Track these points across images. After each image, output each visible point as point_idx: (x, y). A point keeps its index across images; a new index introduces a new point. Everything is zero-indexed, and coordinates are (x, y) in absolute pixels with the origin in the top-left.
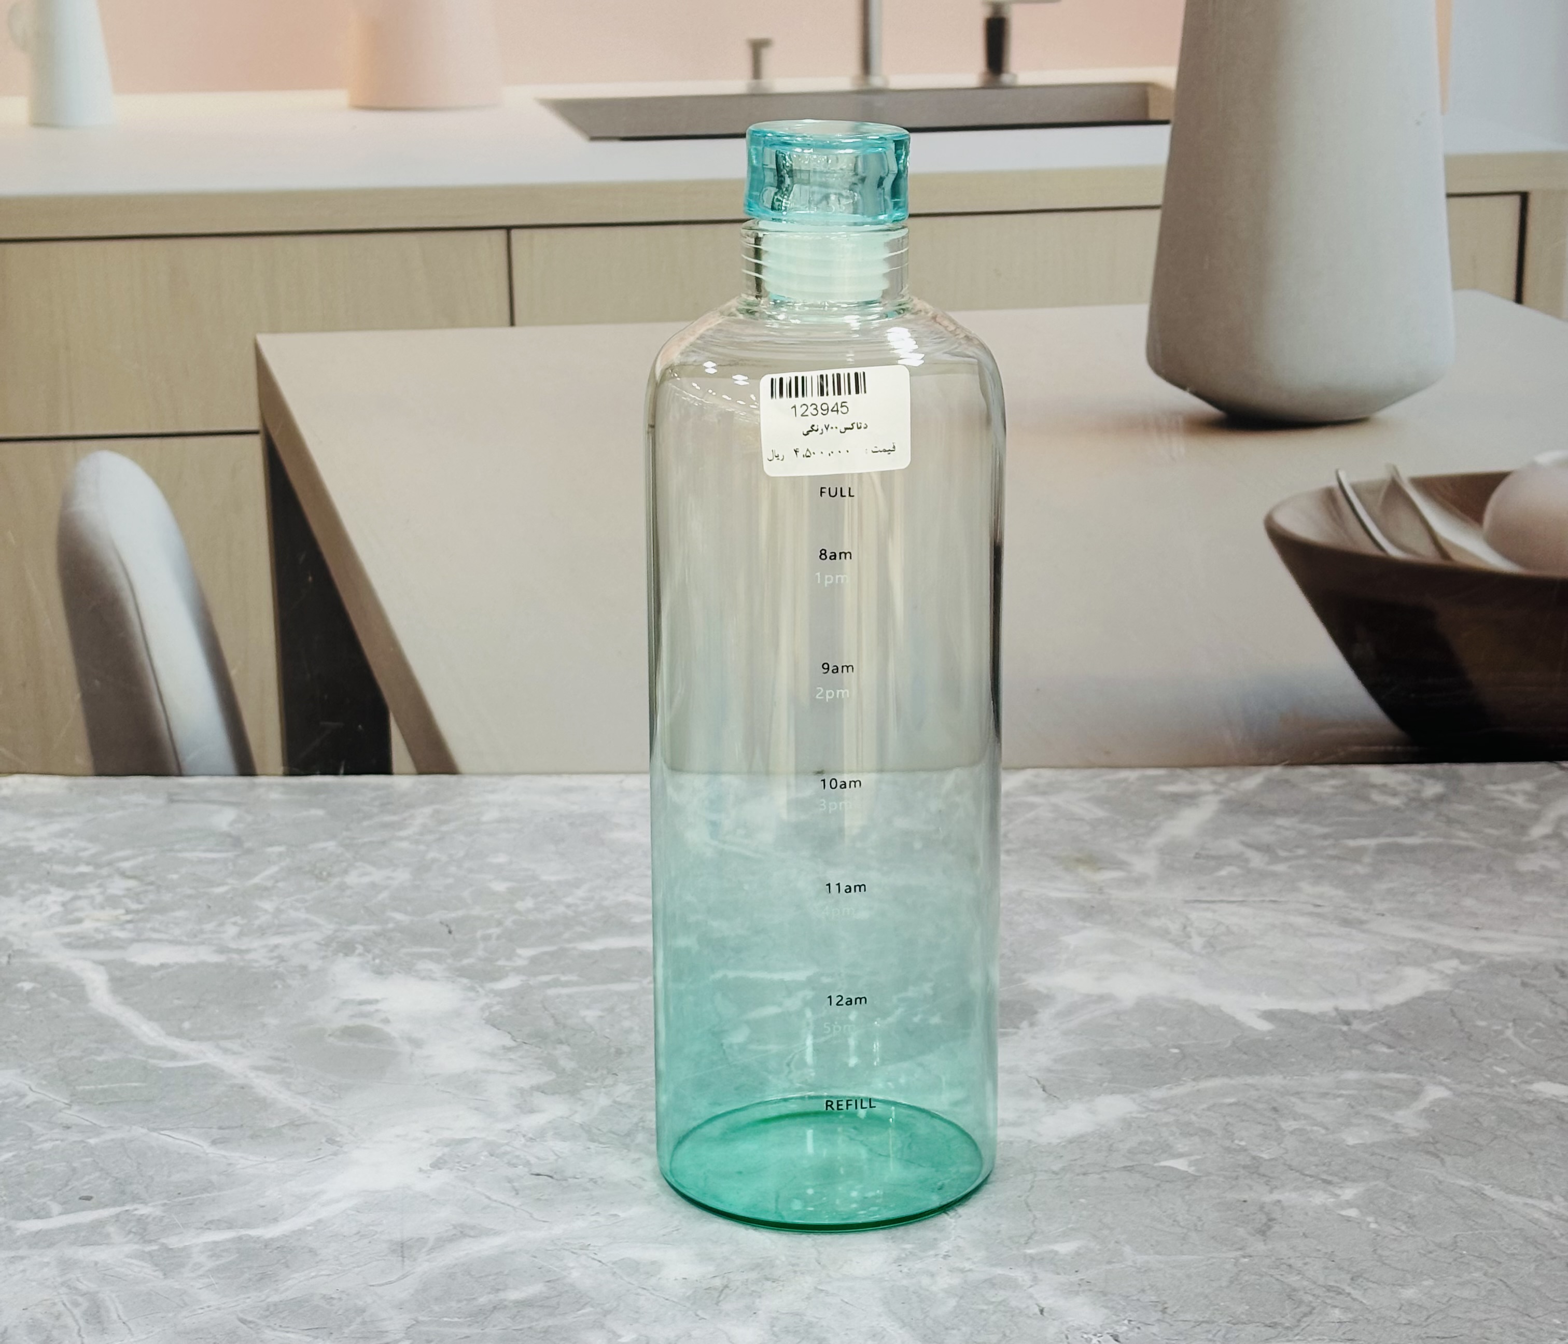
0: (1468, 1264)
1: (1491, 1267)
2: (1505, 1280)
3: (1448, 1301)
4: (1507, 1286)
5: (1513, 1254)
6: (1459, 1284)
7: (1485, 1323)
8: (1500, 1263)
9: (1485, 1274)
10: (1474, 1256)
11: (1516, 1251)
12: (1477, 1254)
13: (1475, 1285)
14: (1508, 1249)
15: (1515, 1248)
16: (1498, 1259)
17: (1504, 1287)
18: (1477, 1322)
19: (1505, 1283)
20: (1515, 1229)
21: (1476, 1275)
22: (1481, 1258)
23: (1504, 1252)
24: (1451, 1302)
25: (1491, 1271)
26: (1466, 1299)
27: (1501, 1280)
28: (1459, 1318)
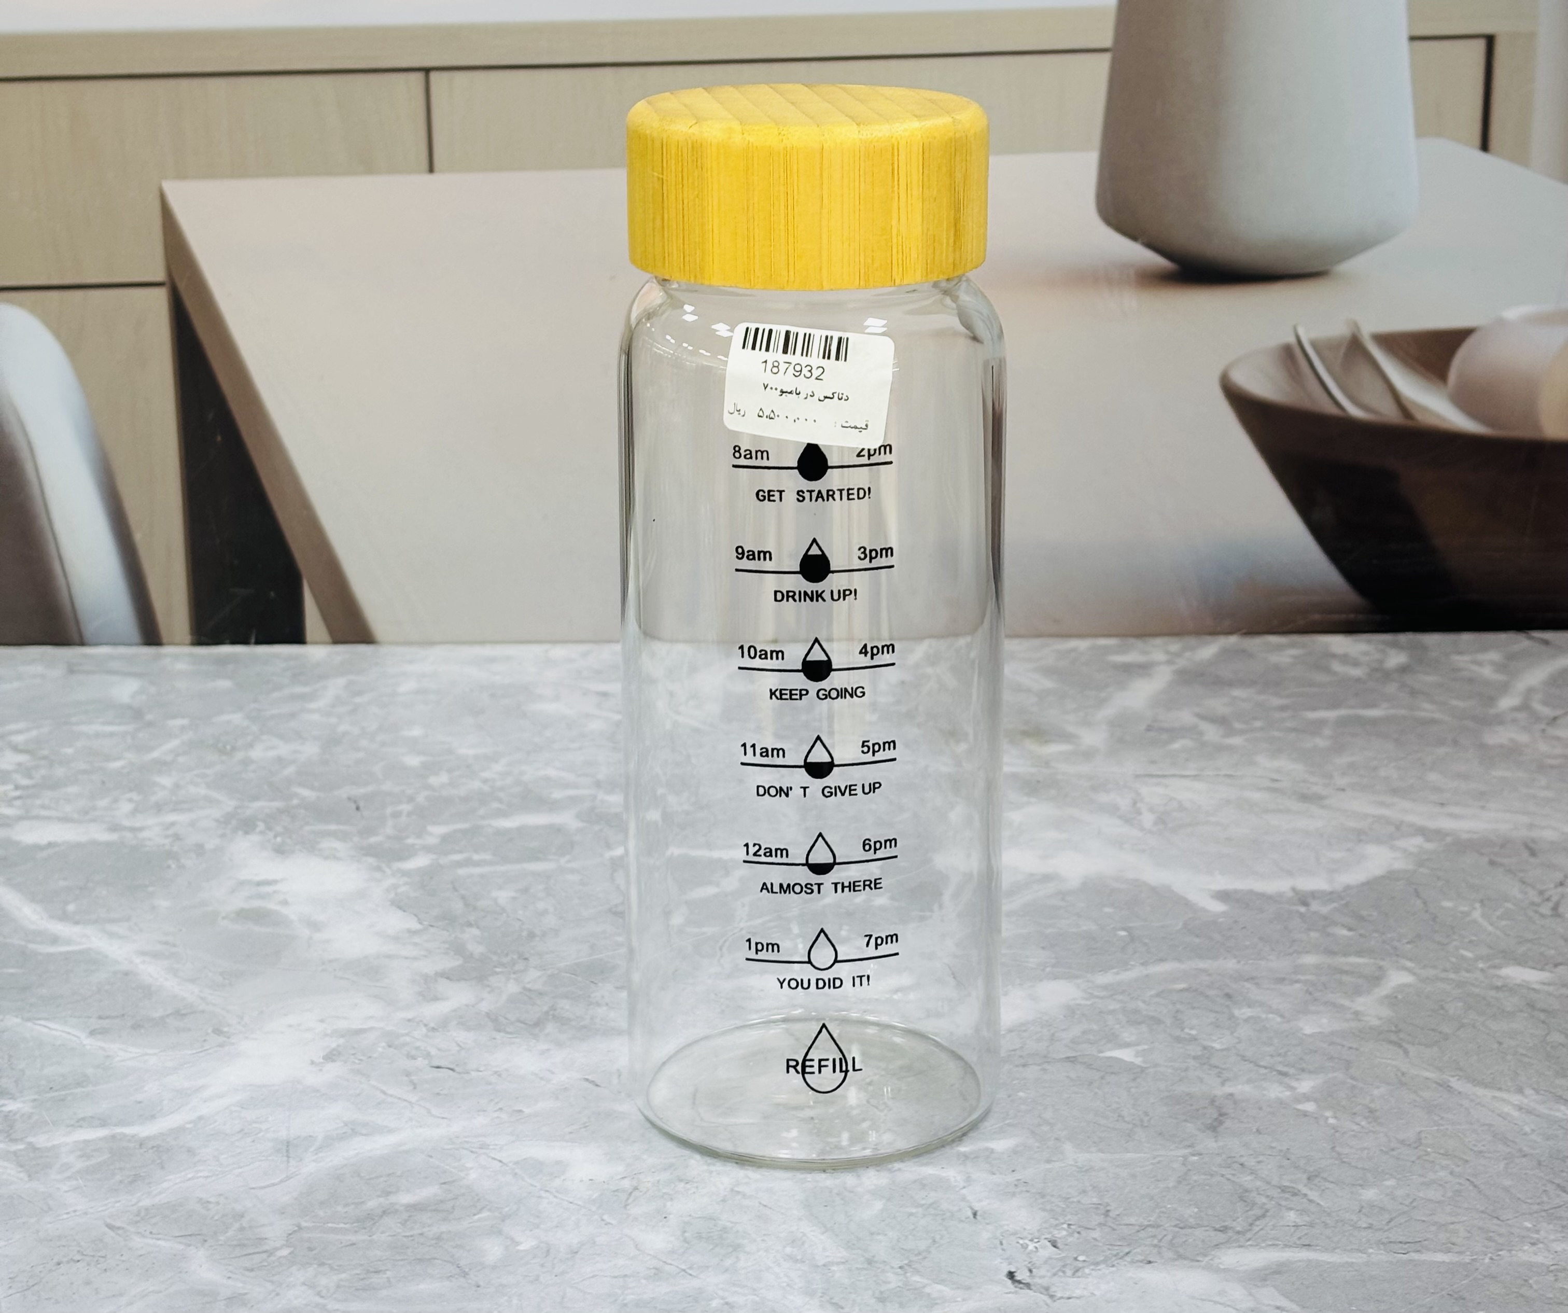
0: (1433, 1162)
1: (1458, 1166)
2: (1472, 1179)
3: (1412, 1203)
4: (1475, 1186)
5: (1481, 1152)
6: (1423, 1184)
7: (1452, 1226)
8: (1467, 1161)
9: (1451, 1173)
10: (1440, 1154)
11: (1483, 1148)
12: (1442, 1151)
13: (1441, 1185)
14: (1475, 1145)
15: (1484, 1146)
16: (1465, 1157)
17: (1471, 1188)
18: (1443, 1225)
19: (1472, 1182)
20: (1484, 1125)
21: (1442, 1174)
22: (1447, 1156)
23: (1472, 1150)
24: (1415, 1204)
25: (1457, 1170)
26: (1430, 1200)
27: (1468, 1180)
28: (1424, 1221)
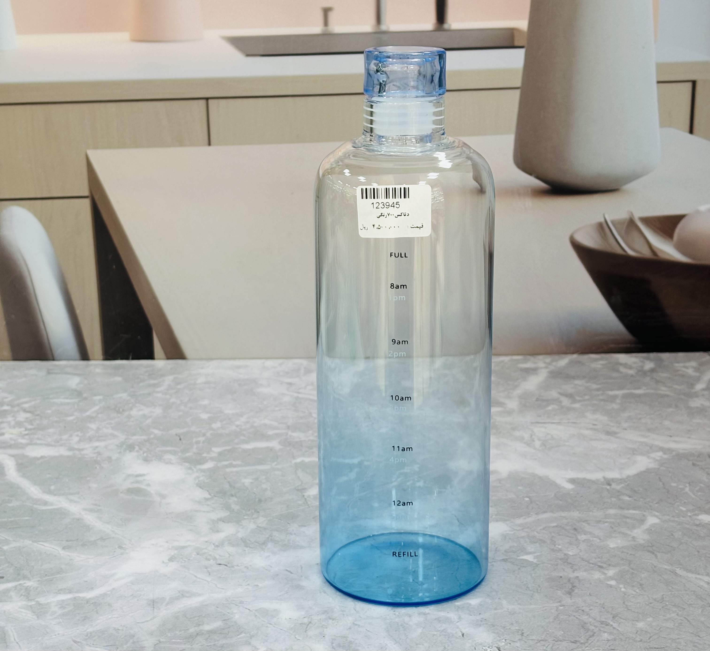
0: (669, 609)
1: (680, 611)
2: (687, 617)
3: (660, 629)
4: (688, 621)
5: (691, 604)
6: (665, 620)
7: (678, 640)
8: (685, 609)
9: (677, 615)
10: (672, 605)
12: (673, 604)
13: (673, 620)
14: (688, 601)
15: (692, 601)
16: (684, 607)
17: (686, 621)
18: (674, 640)
19: (687, 619)
20: (692, 591)
21: (673, 615)
22: (675, 606)
23: (686, 603)
24: (661, 629)
25: (680, 613)
26: (668, 628)
27: (685, 618)
28: (665, 638)
